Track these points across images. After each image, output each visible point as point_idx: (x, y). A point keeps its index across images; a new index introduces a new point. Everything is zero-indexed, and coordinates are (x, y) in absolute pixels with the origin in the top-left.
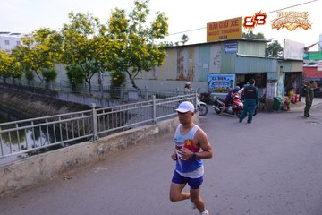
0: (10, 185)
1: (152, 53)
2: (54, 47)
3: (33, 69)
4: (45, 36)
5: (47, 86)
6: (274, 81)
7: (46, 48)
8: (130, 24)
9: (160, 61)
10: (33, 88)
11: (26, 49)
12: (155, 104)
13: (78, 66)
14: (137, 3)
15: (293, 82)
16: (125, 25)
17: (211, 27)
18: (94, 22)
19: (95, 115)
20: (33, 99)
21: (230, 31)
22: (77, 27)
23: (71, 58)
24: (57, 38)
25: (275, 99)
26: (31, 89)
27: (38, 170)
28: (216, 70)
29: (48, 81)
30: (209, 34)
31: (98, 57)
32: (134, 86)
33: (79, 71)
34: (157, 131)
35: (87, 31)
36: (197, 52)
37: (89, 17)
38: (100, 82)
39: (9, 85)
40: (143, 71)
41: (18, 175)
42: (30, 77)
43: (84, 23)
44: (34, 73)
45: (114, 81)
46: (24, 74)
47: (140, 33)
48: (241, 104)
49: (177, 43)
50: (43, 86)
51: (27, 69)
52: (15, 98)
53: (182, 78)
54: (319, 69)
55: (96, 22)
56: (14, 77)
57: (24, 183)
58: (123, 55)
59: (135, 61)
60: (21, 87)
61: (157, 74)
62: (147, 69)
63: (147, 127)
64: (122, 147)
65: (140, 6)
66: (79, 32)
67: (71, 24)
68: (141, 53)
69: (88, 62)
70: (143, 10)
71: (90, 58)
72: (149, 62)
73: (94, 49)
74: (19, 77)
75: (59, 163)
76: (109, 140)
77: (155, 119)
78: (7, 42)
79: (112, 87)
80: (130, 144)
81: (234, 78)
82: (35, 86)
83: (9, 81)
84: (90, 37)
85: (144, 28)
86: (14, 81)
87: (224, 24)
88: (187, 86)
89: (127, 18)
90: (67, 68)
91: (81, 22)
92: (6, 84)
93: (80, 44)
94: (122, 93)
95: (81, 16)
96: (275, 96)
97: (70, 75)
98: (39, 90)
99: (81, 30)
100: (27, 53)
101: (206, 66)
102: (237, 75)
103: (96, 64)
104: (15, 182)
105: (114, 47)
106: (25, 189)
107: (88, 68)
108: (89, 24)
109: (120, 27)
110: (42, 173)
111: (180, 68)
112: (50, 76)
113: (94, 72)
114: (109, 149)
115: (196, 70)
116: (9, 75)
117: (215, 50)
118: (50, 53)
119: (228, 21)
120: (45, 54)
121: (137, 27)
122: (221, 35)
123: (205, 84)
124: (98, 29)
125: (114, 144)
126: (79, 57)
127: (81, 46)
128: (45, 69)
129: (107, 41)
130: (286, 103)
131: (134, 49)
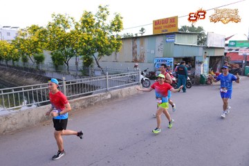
0: (8, 127)
1: (111, 43)
2: (41, 39)
3: (27, 54)
4: (35, 30)
5: (37, 67)
6: (201, 63)
7: (36, 39)
8: (96, 21)
9: (117, 48)
10: (27, 69)
11: (22, 39)
12: (108, 78)
13: (59, 52)
14: (100, 7)
15: (218, 63)
16: (92, 22)
17: (156, 23)
18: (70, 20)
19: (65, 85)
20: (28, 76)
21: (169, 26)
22: (58, 23)
23: (54, 47)
24: (44, 32)
25: (201, 76)
26: (26, 69)
27: (27, 119)
28: (160, 55)
29: (38, 63)
30: (155, 29)
31: (73, 45)
32: (99, 66)
33: (60, 55)
34: (109, 96)
35: (65, 27)
36: (146, 41)
37: (67, 17)
38: (77, 64)
39: (10, 66)
40: (105, 55)
41: (14, 121)
42: (25, 60)
43: (63, 21)
44: (28, 57)
45: (84, 63)
46: (21, 58)
47: (103, 28)
48: (174, 79)
49: (136, 34)
50: (34, 67)
51: (23, 54)
52: (14, 76)
53: (136, 61)
54: (239, 54)
55: (71, 20)
56: (14, 60)
57: (17, 127)
58: (90, 44)
59: (99, 49)
60: (18, 68)
61: (117, 57)
62: (108, 54)
63: (102, 94)
64: (84, 107)
65: (102, 9)
66: (60, 28)
67: (54, 22)
68: (103, 42)
69: (66, 49)
70: (105, 12)
71: (68, 46)
72: (109, 49)
73: (70, 39)
74: (17, 60)
75: (40, 115)
76: (75, 101)
77: (108, 88)
78: (9, 34)
79: (83, 67)
80: (89, 105)
81: (172, 61)
82: (29, 67)
83: (10, 63)
84: (68, 31)
85: (106, 25)
86: (13, 63)
87: (165, 21)
88: (136, 66)
89: (94, 17)
90: (52, 54)
91: (60, 20)
92: (8, 66)
93: (60, 36)
94: (90, 71)
95: (61, 16)
96: (202, 73)
97: (53, 59)
98: (32, 70)
99: (61, 26)
100: (22, 43)
101: (153, 52)
102: (175, 59)
103: (72, 50)
104: (12, 126)
105: (83, 39)
106: (18, 130)
107: (67, 53)
108: (67, 22)
109: (88, 24)
110: (29, 121)
111: (134, 53)
112: (40, 60)
113: (71, 56)
114: (74, 108)
115: (146, 55)
116: (10, 58)
117: (159, 40)
118: (39, 43)
119: (167, 19)
120: (36, 43)
121: (101, 24)
122: (163, 29)
123: (152, 65)
124: (73, 25)
125: (78, 104)
126: (59, 45)
127: (61, 38)
128: (36, 55)
129: (80, 34)
130: (209, 79)
131: (98, 40)
